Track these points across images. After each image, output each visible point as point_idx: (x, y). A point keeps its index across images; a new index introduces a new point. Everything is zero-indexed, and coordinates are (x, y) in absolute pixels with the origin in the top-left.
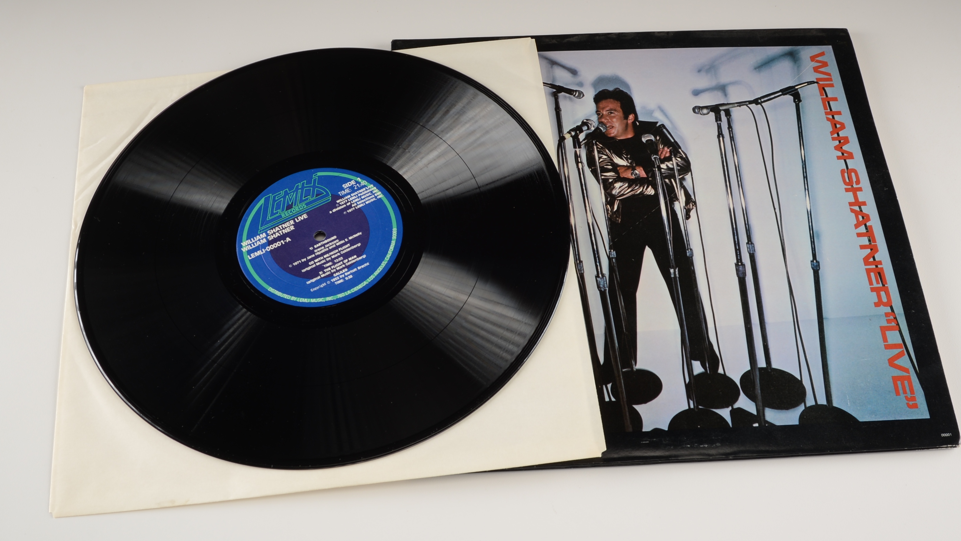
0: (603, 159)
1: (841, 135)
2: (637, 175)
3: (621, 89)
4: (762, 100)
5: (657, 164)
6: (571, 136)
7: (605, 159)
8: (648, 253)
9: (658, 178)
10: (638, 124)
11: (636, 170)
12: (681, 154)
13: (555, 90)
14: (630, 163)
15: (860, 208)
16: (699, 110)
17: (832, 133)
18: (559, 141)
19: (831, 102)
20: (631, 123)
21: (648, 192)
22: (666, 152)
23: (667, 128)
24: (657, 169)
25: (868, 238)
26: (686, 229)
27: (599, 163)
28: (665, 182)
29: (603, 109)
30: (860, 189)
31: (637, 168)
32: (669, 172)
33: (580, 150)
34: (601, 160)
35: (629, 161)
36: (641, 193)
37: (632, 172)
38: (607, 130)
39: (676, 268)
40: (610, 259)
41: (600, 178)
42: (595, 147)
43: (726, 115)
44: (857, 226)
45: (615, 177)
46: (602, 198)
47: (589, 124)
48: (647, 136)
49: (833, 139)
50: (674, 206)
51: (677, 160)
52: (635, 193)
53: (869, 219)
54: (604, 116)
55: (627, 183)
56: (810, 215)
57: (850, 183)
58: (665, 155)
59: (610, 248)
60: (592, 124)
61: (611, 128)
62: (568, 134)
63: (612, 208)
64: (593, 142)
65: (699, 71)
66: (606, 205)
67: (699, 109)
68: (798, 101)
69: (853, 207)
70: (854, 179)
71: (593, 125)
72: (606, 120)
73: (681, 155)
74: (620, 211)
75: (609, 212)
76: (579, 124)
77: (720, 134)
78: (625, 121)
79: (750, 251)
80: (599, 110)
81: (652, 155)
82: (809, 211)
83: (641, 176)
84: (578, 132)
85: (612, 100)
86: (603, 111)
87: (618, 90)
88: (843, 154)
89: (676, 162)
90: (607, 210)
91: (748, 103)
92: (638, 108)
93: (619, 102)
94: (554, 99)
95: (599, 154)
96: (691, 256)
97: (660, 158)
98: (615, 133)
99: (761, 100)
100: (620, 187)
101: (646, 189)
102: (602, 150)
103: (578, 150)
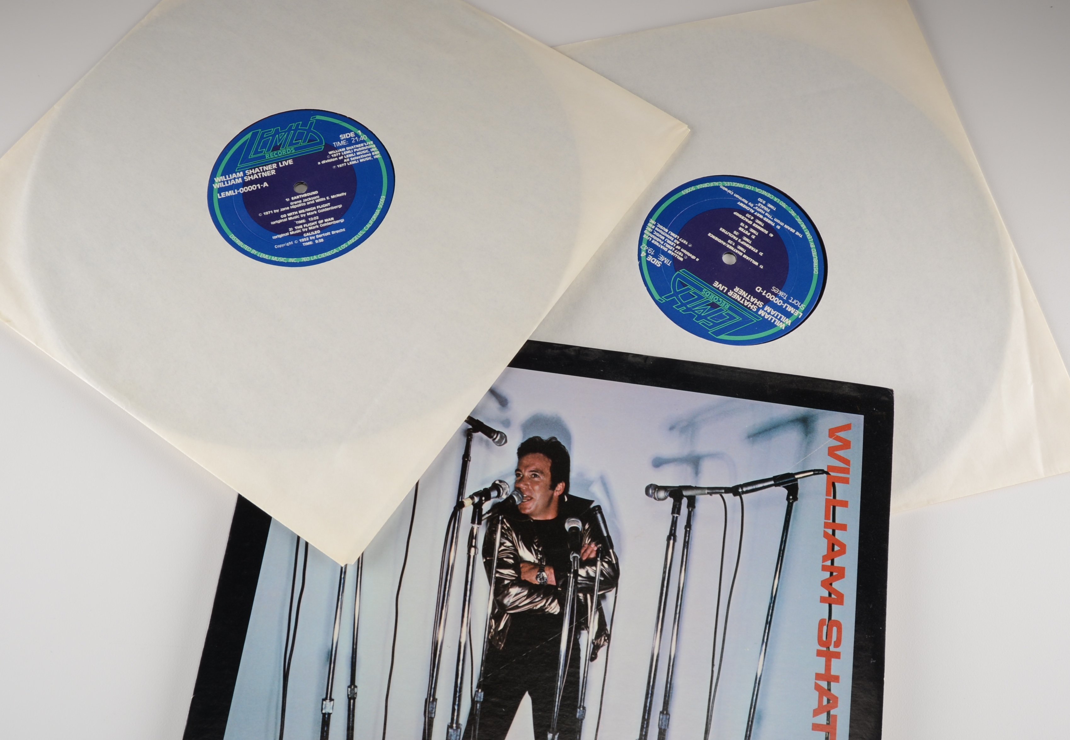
0: (505, 546)
1: (836, 564)
2: (543, 580)
3: (559, 440)
4: (745, 489)
5: (574, 567)
6: (473, 504)
7: (508, 547)
8: (526, 702)
9: (570, 589)
10: (566, 500)
11: (544, 571)
12: (611, 557)
13: (470, 427)
14: (539, 560)
15: (829, 684)
16: (653, 491)
17: (825, 558)
18: (455, 508)
19: (837, 508)
20: (557, 497)
21: (551, 608)
22: (591, 549)
23: (604, 513)
24: (572, 575)
25: (826, 735)
26: (586, 675)
27: (499, 552)
28: (578, 596)
29: (527, 467)
30: (837, 655)
31: (546, 568)
32: (588, 582)
33: (478, 528)
34: (503, 548)
35: (539, 556)
36: (542, 609)
37: (539, 573)
38: (522, 502)
39: (557, 732)
40: (474, 702)
41: (494, 576)
42: (500, 526)
43: (688, 506)
44: (816, 713)
45: (514, 578)
46: (488, 607)
47: (501, 489)
48: (573, 521)
49: (824, 568)
50: (580, 637)
51: (602, 565)
52: (533, 607)
53: (835, 706)
54: (524, 480)
55: (526, 589)
56: (758, 682)
57: (826, 644)
58: (589, 555)
59: (479, 686)
60: (505, 489)
61: (528, 500)
62: (470, 499)
63: (498, 625)
64: (499, 518)
65: (672, 428)
66: (491, 619)
67: (655, 490)
68: (792, 499)
69: (819, 682)
70: (834, 638)
71: (506, 491)
72: (526, 486)
73: (610, 559)
74: (507, 631)
75: (492, 630)
76: (489, 486)
77: (672, 535)
78: (551, 492)
79: (662, 725)
80: (521, 469)
81: (572, 552)
82: (758, 676)
83: (549, 583)
84: (483, 498)
85: (542, 455)
86: (525, 470)
87: (554, 440)
88: (830, 595)
89: (601, 568)
90: (490, 627)
91: (723, 491)
92: (573, 475)
93: (550, 460)
94: (466, 441)
95: (502, 539)
96: (582, 717)
97: (581, 559)
98: (532, 509)
99: (742, 489)
100: (516, 595)
101: (550, 604)
102: (507, 533)
103: (476, 526)
